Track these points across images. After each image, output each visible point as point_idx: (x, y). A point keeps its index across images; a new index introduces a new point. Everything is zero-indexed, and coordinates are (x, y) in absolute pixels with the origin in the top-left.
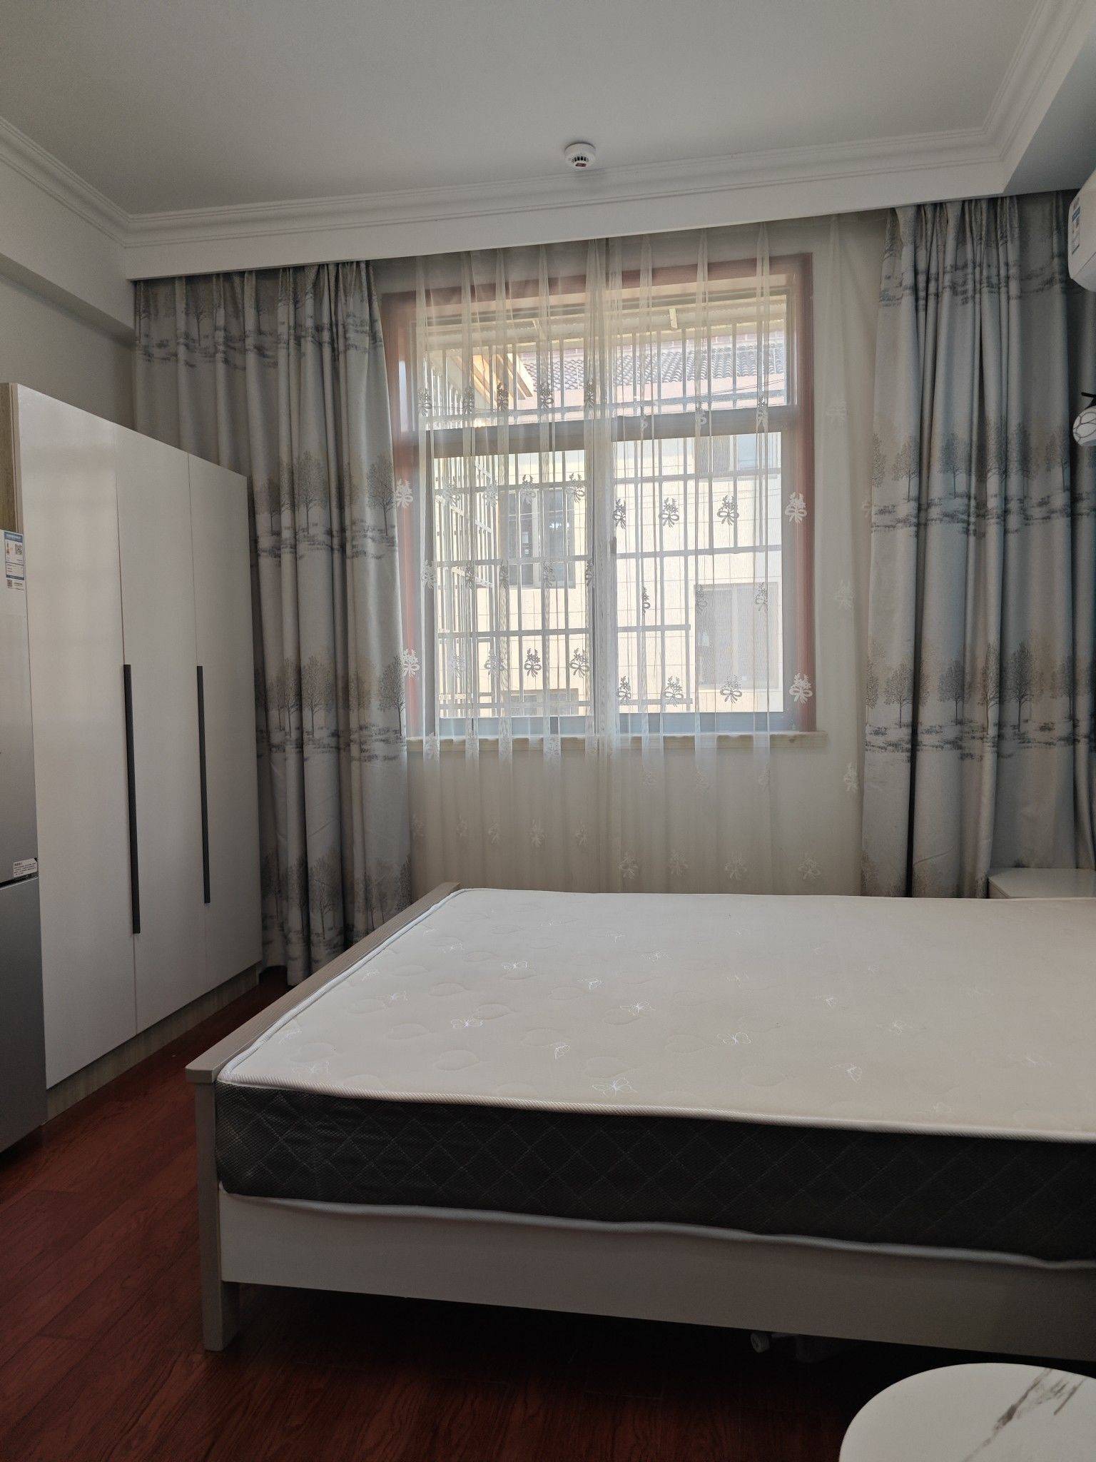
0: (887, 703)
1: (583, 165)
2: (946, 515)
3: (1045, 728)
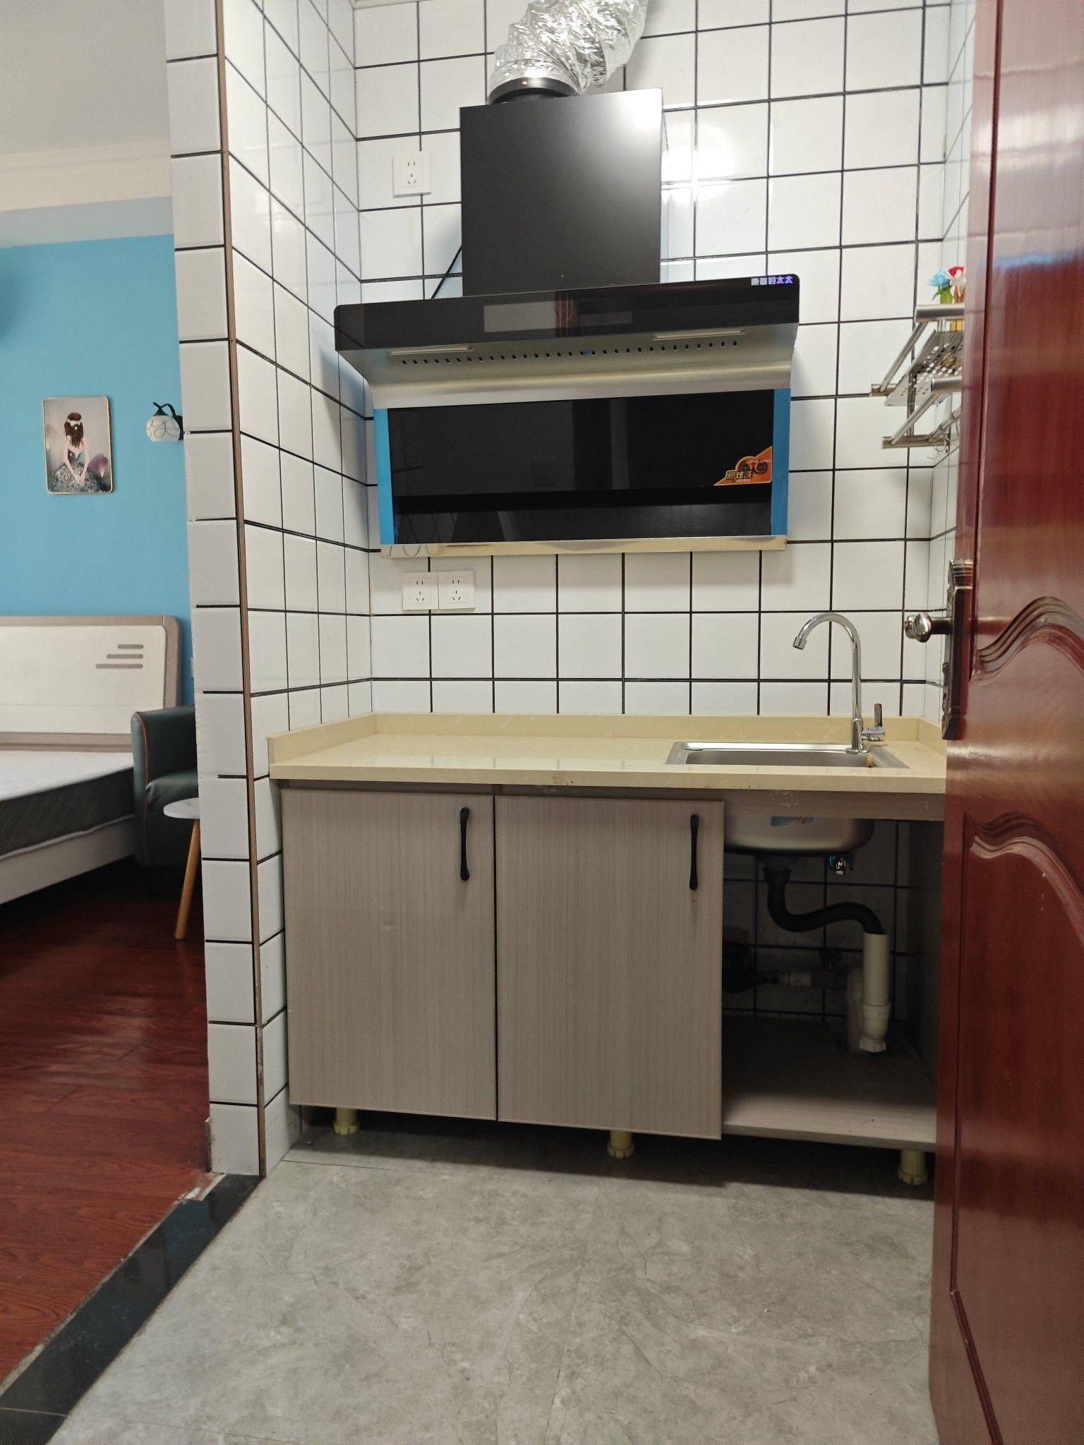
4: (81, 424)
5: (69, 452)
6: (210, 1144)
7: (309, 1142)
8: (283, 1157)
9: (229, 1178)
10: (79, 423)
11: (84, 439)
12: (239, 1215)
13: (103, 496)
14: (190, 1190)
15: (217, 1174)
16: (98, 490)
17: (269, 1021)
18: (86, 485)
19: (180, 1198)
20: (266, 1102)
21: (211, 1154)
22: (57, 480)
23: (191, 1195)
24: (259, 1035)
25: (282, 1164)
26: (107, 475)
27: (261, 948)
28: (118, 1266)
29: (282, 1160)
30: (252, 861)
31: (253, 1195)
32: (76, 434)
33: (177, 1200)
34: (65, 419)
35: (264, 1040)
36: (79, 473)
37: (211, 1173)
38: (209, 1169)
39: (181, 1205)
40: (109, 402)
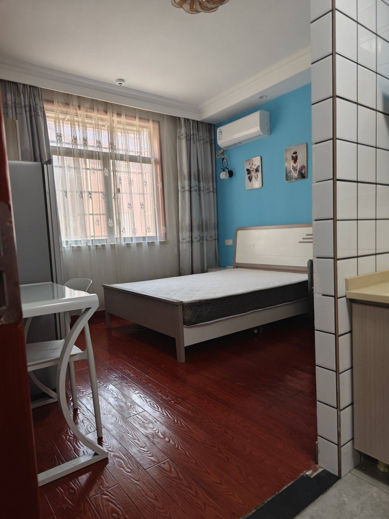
0: (186, 232)
1: (121, 85)
2: (195, 190)
3: (211, 237)
4: (297, 155)
5: (293, 166)
6: (317, 453)
7: (364, 468)
8: (350, 471)
9: (325, 471)
10: (296, 155)
11: (298, 161)
12: (326, 493)
13: (303, 181)
14: (308, 470)
15: (320, 467)
16: (301, 178)
17: (344, 409)
18: (298, 177)
19: (304, 472)
20: (342, 445)
21: (318, 458)
22: (288, 177)
23: (308, 473)
24: (339, 414)
25: (349, 474)
26: (305, 173)
27: (340, 375)
28: (275, 495)
29: (350, 472)
30: (337, 335)
31: (334, 485)
32: (295, 159)
33: (302, 473)
34: (292, 154)
35: (341, 417)
36: (296, 173)
37: (317, 465)
38: (317, 464)
39: (303, 476)
40: (307, 145)
